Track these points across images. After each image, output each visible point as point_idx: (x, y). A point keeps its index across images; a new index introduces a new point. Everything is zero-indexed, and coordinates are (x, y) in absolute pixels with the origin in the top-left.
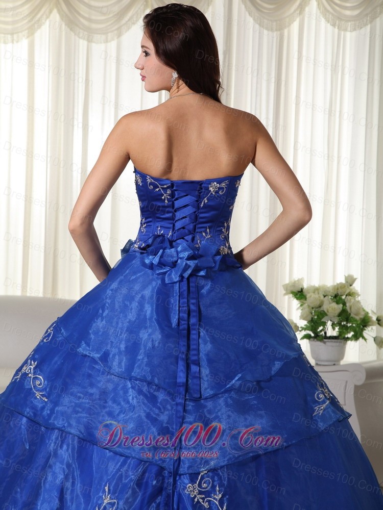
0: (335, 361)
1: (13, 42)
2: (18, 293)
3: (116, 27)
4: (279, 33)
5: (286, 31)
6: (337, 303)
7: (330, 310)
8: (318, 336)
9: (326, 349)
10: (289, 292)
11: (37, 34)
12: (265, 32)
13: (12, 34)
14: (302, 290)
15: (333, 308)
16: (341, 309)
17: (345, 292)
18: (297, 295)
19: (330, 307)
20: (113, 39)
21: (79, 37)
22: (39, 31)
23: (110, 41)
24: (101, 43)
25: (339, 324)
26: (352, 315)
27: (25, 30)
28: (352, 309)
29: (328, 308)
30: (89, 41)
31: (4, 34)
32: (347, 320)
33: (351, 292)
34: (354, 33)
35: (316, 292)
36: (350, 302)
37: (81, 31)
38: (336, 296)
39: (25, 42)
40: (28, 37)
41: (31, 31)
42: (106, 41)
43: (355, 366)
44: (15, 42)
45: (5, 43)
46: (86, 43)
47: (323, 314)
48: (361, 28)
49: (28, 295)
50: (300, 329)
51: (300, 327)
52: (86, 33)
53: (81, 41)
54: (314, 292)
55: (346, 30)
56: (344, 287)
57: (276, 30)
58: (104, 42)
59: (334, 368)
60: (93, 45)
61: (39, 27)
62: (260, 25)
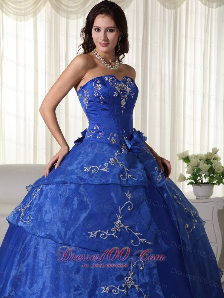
0: (207, 197)
1: (25, 20)
2: (32, 162)
3: (83, 10)
4: (174, 10)
5: (178, 9)
6: (208, 164)
7: (203, 168)
8: (197, 182)
9: (202, 190)
10: (181, 158)
11: (39, 15)
12: (167, 10)
13: (24, 16)
14: (188, 157)
15: (205, 167)
16: (210, 167)
17: (212, 158)
18: (185, 160)
19: (203, 166)
20: (81, 17)
21: (62, 16)
22: (39, 14)
23: (79, 18)
24: (74, 19)
25: (209, 176)
26: (216, 170)
27: (32, 13)
28: (216, 167)
29: (202, 166)
30: (68, 18)
31: (20, 16)
32: (213, 173)
33: (216, 158)
34: (217, 9)
35: (196, 158)
36: (215, 163)
37: (63, 13)
38: (207, 160)
39: (32, 20)
40: (33, 17)
41: (35, 14)
42: (77, 18)
43: (218, 199)
44: (26, 20)
45: (21, 21)
46: (66, 19)
47: (199, 170)
48: (221, 6)
49: (37, 163)
50: (187, 179)
51: (187, 178)
52: (66, 14)
53: (63, 18)
54: (195, 158)
55: (212, 7)
56: (212, 154)
57: (173, 9)
58: (76, 19)
59: (207, 200)
60: (70, 20)
61: (39, 11)
62: (164, 6)
